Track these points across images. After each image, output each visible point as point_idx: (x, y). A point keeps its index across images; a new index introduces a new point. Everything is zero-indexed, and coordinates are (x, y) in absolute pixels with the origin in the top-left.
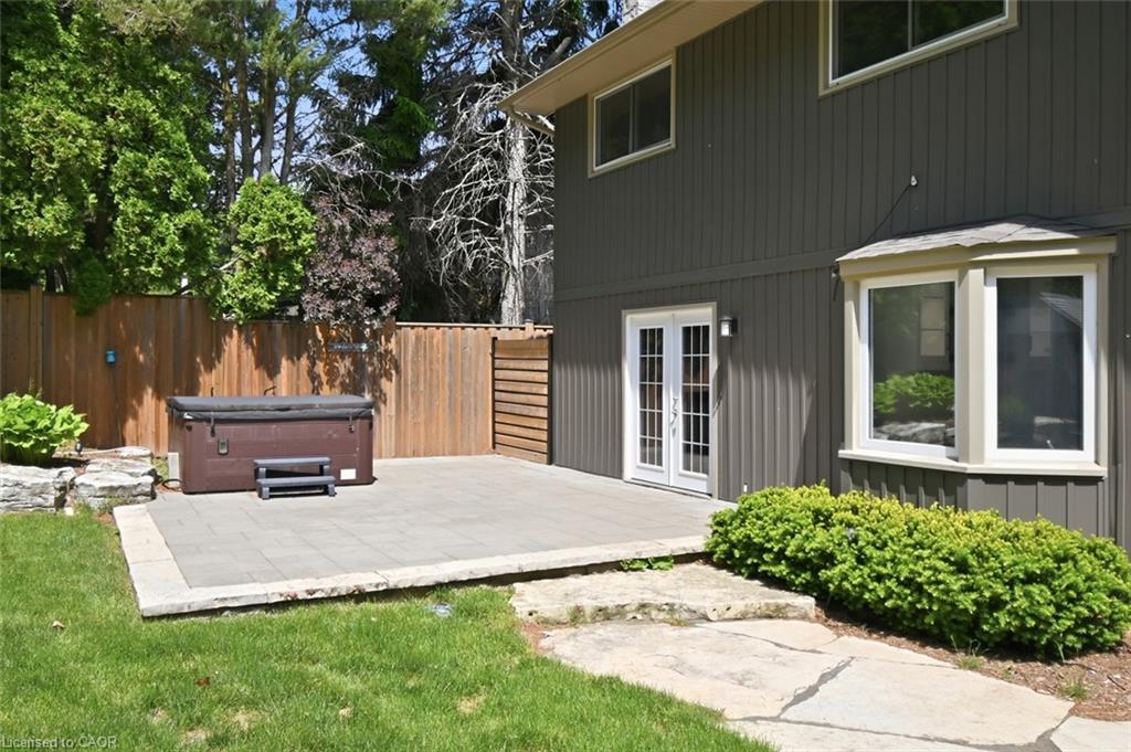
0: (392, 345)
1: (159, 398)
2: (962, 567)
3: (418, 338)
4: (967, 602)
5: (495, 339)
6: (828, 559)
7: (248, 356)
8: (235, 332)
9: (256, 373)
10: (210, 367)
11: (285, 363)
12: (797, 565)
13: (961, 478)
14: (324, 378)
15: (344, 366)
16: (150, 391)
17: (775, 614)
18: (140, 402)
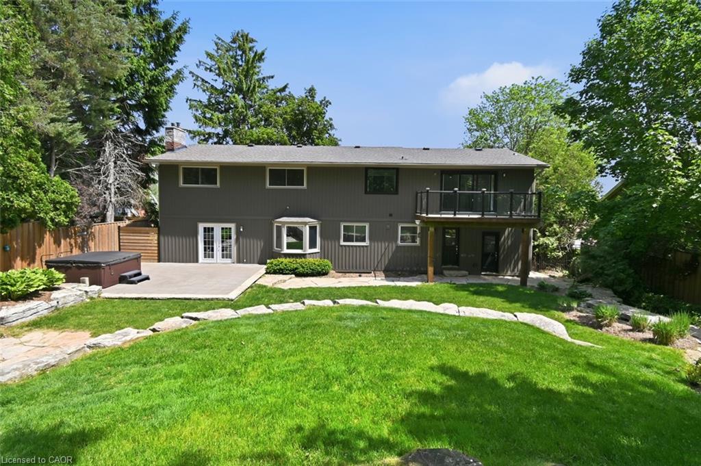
0: (93, 230)
1: (22, 261)
2: (319, 266)
3: (99, 228)
4: (320, 270)
5: (119, 227)
6: (296, 268)
7: (52, 240)
8: (48, 233)
9: (54, 246)
10: (40, 246)
11: (62, 241)
12: (290, 271)
13: (306, 254)
14: (74, 245)
15: (79, 240)
16: (19, 258)
17: (290, 278)
18: (15, 262)
